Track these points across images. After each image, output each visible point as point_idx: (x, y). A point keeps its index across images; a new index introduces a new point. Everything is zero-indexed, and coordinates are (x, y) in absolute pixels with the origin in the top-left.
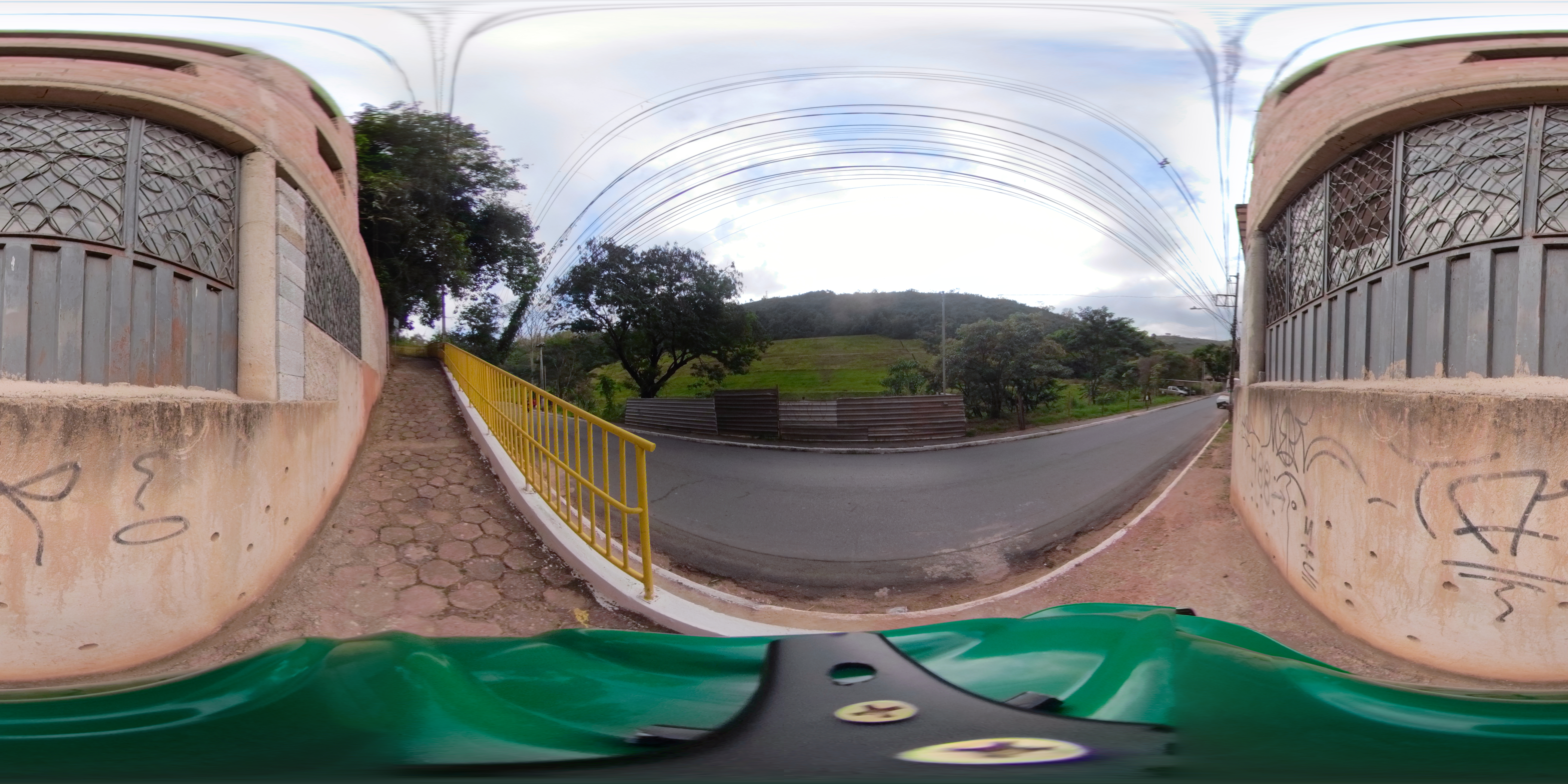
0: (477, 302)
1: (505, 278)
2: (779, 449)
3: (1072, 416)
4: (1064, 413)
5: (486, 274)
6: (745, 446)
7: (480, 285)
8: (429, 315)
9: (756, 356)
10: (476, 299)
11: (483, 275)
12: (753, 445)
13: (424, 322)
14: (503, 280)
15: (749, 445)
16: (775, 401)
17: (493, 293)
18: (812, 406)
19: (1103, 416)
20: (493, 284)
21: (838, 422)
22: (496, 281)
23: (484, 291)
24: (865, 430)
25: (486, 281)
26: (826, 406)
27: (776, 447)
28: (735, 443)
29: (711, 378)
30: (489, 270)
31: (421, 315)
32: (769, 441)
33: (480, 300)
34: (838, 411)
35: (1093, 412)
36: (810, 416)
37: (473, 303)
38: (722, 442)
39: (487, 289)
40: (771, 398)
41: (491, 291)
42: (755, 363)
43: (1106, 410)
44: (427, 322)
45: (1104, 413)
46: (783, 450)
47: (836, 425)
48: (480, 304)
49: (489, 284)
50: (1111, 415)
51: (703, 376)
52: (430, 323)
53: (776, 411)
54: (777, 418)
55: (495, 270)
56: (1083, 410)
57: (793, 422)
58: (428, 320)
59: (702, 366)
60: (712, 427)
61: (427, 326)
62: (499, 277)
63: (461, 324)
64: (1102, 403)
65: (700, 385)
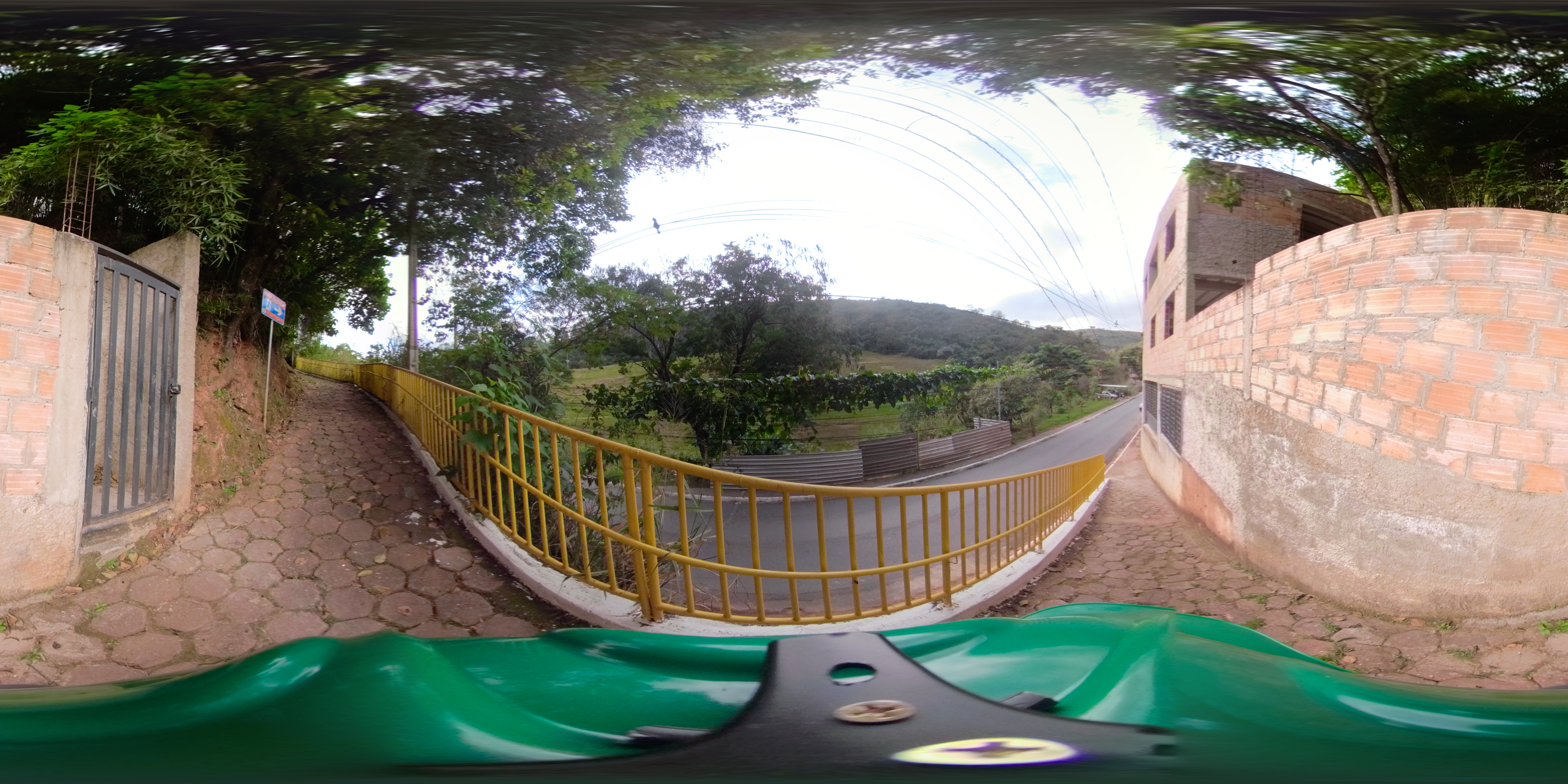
57: (928, 456)
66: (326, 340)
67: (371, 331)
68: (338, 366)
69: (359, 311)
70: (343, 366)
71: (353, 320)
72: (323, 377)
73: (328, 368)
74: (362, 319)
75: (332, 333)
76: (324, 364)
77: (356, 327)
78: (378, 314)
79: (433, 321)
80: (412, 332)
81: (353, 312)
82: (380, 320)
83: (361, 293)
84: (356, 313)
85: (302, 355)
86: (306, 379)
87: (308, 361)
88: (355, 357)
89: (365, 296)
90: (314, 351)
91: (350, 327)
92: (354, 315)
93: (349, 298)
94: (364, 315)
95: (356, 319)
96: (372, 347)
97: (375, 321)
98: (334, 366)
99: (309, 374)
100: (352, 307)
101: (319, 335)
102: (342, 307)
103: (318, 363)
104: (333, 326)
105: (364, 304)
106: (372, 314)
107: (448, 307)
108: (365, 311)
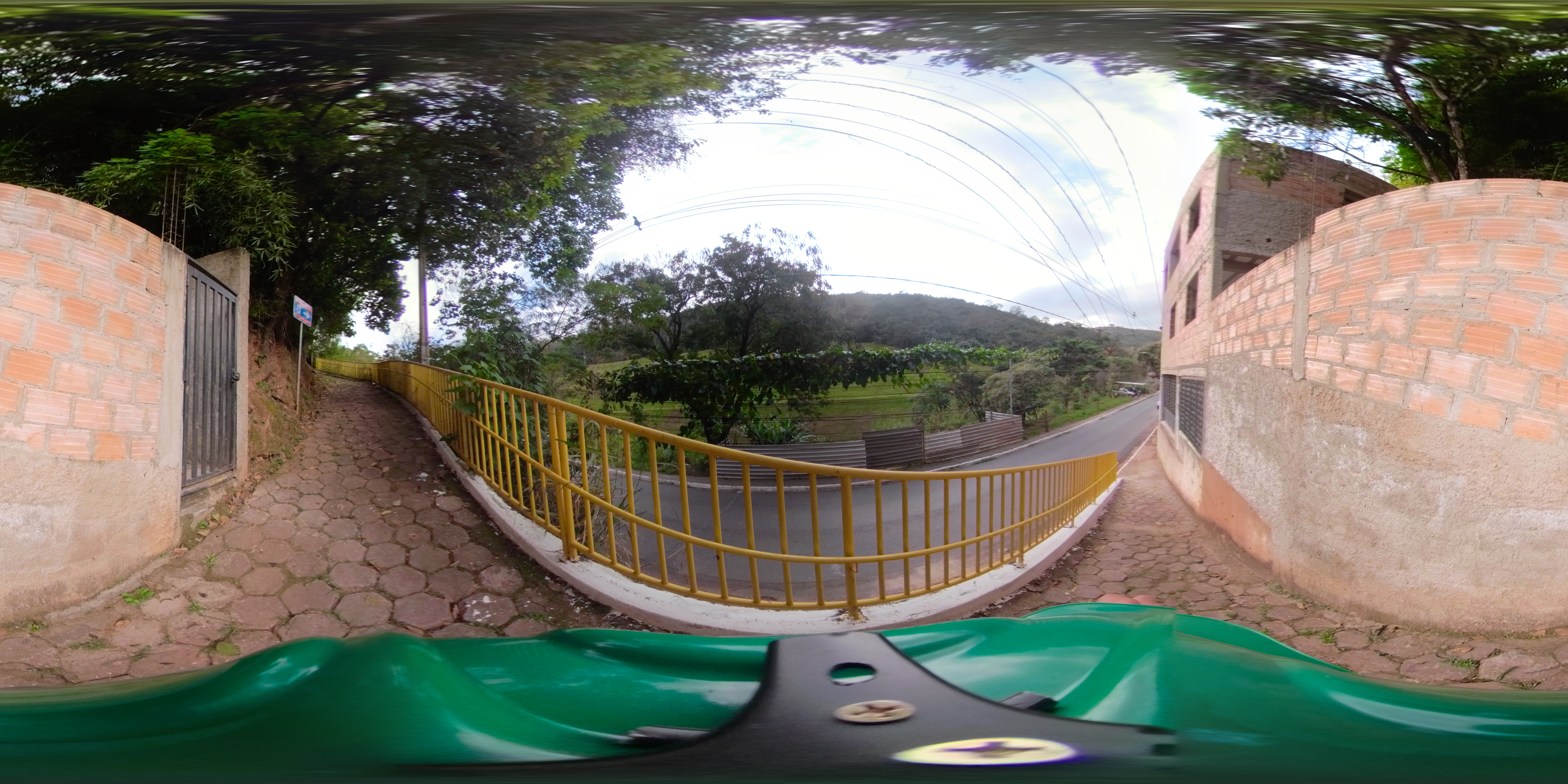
66: (345, 342)
67: (387, 332)
68: (357, 366)
69: (375, 313)
70: (361, 366)
71: (370, 321)
72: (342, 377)
73: (348, 368)
74: (378, 320)
75: (350, 334)
76: (343, 364)
77: (372, 328)
78: (394, 315)
79: (445, 320)
80: (424, 331)
81: (370, 314)
82: (395, 320)
83: (378, 295)
84: (373, 314)
85: (322, 356)
86: (328, 379)
87: (328, 361)
88: (372, 357)
89: (381, 298)
90: (333, 352)
91: (368, 328)
92: (370, 316)
93: (366, 300)
94: (380, 317)
95: (373, 320)
96: (389, 346)
97: (391, 322)
98: (352, 365)
99: (329, 373)
100: (369, 309)
101: (338, 336)
102: (358, 309)
103: (337, 363)
104: (352, 328)
105: (380, 306)
107: (458, 307)
108: (381, 312)
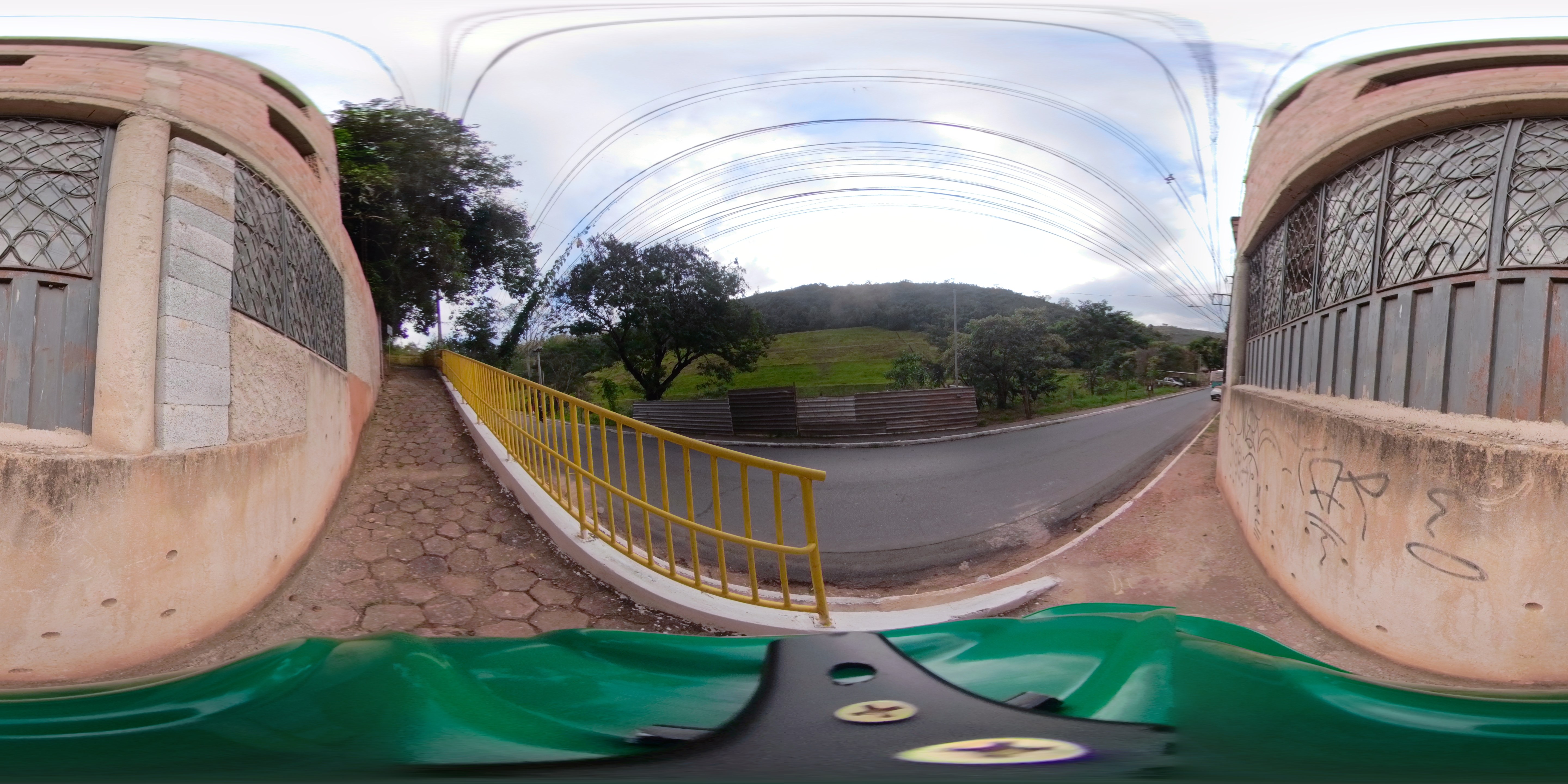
0: (473, 307)
1: (501, 281)
2: (801, 447)
3: (1074, 406)
4: (1066, 403)
5: (481, 277)
6: (766, 446)
7: (476, 289)
8: (424, 322)
9: (763, 352)
10: (472, 304)
11: (477, 279)
12: (773, 444)
13: (418, 330)
14: (499, 283)
15: (769, 444)
16: (792, 398)
17: (489, 297)
18: (830, 402)
19: (1103, 406)
20: (488, 287)
21: (857, 417)
22: (492, 284)
23: (479, 295)
24: (883, 423)
25: (481, 284)
26: (845, 401)
27: (798, 444)
28: (755, 443)
29: (719, 377)
30: (484, 273)
31: (415, 322)
32: (788, 439)
33: (476, 304)
34: (856, 406)
35: (1093, 402)
36: (829, 412)
37: (469, 308)
38: (741, 442)
39: (483, 293)
40: (788, 396)
41: (486, 295)
42: (761, 362)
43: (1104, 400)
44: (421, 329)
45: (1103, 403)
46: (805, 447)
47: (855, 420)
48: (476, 309)
49: (484, 287)
50: (1109, 405)
51: (711, 375)
52: (424, 331)
53: (795, 408)
54: (795, 415)
55: (490, 273)
56: (1083, 400)
57: (811, 419)
58: (422, 327)
59: (708, 365)
60: (727, 428)
61: (421, 334)
62: (495, 280)
63: (457, 330)
64: (1101, 393)
65: (708, 384)
82: (433, 327)
83: (421, 311)
84: (419, 323)
88: (418, 351)
89: (424, 312)
90: (396, 348)
91: (415, 332)
92: (416, 325)
93: (414, 314)
95: (418, 327)
96: (428, 343)
97: (430, 328)
98: (405, 357)
101: (398, 338)
102: (409, 320)
104: (405, 332)
105: (424, 318)
106: (428, 324)
